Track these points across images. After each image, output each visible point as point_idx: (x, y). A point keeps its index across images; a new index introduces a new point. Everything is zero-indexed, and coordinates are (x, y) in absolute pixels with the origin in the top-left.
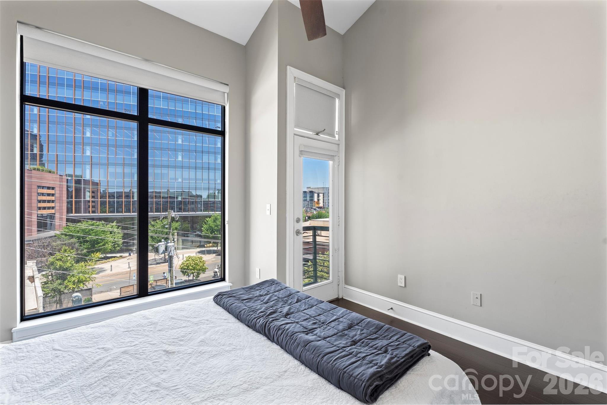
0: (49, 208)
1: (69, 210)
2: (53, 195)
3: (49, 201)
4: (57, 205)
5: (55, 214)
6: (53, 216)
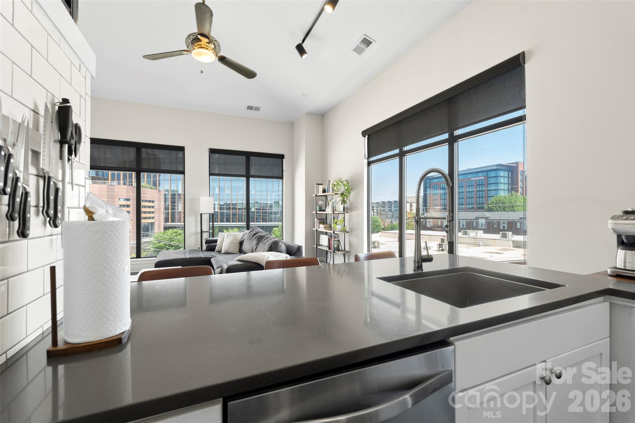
0: (149, 218)
1: (166, 220)
2: (153, 207)
3: (149, 212)
4: (156, 215)
5: (154, 223)
6: (152, 224)
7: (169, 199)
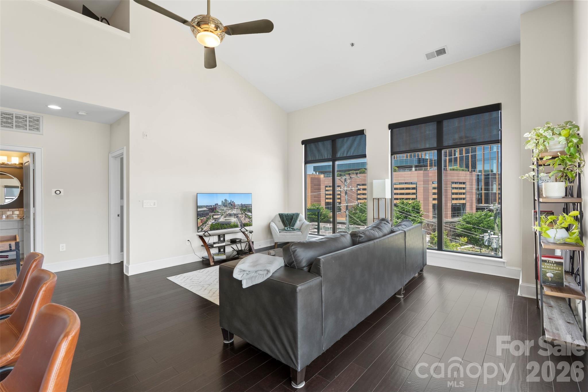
0: (461, 199)
1: (479, 201)
2: (464, 188)
4: (468, 197)
5: (465, 204)
6: (464, 205)
7: (482, 180)
